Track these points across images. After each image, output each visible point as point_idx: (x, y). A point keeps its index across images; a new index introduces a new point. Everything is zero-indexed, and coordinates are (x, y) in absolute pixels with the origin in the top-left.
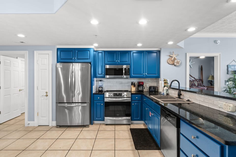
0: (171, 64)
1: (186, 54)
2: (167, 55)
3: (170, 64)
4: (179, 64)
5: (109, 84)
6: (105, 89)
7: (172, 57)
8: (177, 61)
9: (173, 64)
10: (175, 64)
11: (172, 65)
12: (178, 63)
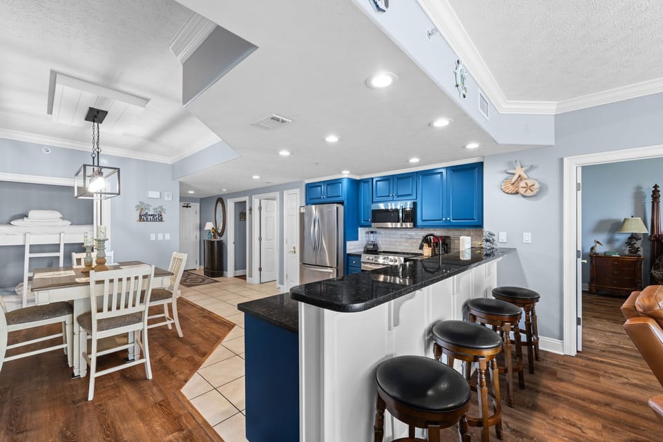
0: (511, 194)
1: (562, 160)
2: (501, 172)
3: (508, 193)
4: (532, 191)
5: (387, 239)
6: (382, 248)
7: (514, 174)
8: (526, 184)
9: (517, 193)
10: (522, 191)
11: (514, 194)
12: (528, 188)
